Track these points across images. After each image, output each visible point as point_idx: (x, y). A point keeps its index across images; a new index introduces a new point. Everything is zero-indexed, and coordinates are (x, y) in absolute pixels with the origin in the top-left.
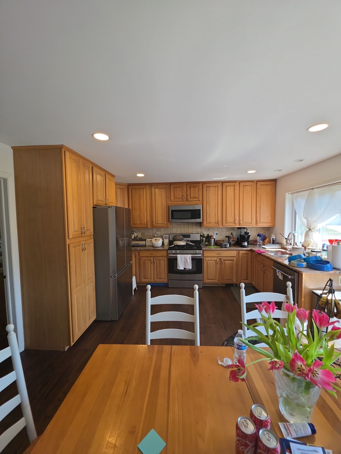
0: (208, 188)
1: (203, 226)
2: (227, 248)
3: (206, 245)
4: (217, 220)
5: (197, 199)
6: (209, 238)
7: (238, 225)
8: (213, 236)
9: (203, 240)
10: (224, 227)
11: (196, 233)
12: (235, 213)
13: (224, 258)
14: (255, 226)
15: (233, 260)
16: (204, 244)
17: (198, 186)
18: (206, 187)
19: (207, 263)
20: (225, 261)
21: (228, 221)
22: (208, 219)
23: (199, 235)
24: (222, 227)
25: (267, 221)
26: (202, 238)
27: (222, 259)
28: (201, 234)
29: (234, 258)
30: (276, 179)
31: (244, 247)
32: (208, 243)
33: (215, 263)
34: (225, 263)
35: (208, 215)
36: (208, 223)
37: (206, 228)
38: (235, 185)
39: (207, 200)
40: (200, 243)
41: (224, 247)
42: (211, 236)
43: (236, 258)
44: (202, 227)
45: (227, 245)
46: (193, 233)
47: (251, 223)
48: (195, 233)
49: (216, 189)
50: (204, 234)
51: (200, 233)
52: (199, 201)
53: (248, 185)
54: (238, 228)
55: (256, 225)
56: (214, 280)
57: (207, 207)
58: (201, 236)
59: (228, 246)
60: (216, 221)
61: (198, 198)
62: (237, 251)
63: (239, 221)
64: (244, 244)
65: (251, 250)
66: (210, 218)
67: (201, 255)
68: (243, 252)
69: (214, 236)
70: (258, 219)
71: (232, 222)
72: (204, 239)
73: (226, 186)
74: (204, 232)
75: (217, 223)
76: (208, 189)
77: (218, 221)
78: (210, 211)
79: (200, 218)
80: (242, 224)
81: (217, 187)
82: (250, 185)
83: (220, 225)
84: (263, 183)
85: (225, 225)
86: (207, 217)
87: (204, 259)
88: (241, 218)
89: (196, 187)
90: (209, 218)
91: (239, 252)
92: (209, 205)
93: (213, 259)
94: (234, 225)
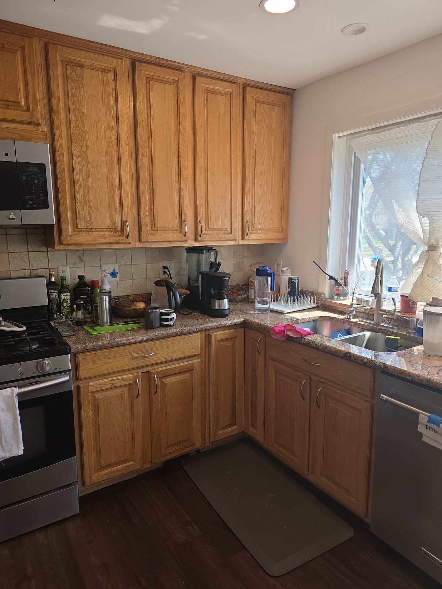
0: (73, 71)
1: (60, 243)
2: (169, 326)
3: (79, 323)
4: (119, 219)
5: (25, 116)
6: (87, 294)
7: (193, 237)
8: (103, 283)
9: (60, 303)
10: (146, 245)
11: (27, 273)
12: (183, 193)
13: (162, 368)
14: (241, 242)
15: (190, 370)
16: (66, 318)
17: (23, 48)
18: (62, 61)
19: (96, 402)
20: (164, 380)
21: (160, 224)
22: (83, 212)
23: (43, 282)
24: (138, 245)
25: (271, 226)
26: (55, 294)
27: (155, 373)
28: (50, 277)
29: (196, 361)
30: (295, 90)
31: (221, 314)
32: (84, 314)
33: (126, 397)
34: (164, 385)
35: (79, 194)
36: (82, 230)
37: (71, 251)
38: (178, 81)
39: (73, 125)
40: (51, 318)
41: (157, 324)
42: (94, 284)
43: (199, 360)
44: (57, 247)
45: (168, 314)
46: (13, 274)
47: (231, 232)
48: (21, 274)
49: (108, 82)
50: (63, 279)
51: (46, 273)
52: (32, 128)
53: (221, 94)
54: (191, 250)
55: (243, 239)
56: (126, 461)
57: (75, 158)
58: (50, 285)
59: (172, 319)
60: (115, 223)
61: (28, 110)
62: (203, 334)
63: (196, 222)
64: (219, 303)
65: (245, 325)
66: (90, 207)
67: (67, 378)
68: (221, 335)
69: (106, 282)
70: (248, 217)
71: (172, 229)
72: (66, 297)
73: (149, 79)
74: (61, 269)
75: (119, 228)
76: (74, 74)
77: (123, 222)
78: (87, 175)
79: (45, 205)
80: (205, 234)
81: (112, 72)
82: (226, 95)
83: (130, 239)
84: (261, 94)
85: (151, 238)
86: (79, 206)
87: (82, 390)
88: (201, 216)
89: (14, 52)
90: (86, 209)
91: (209, 336)
92: (84, 149)
93: (119, 380)
94: (180, 237)
